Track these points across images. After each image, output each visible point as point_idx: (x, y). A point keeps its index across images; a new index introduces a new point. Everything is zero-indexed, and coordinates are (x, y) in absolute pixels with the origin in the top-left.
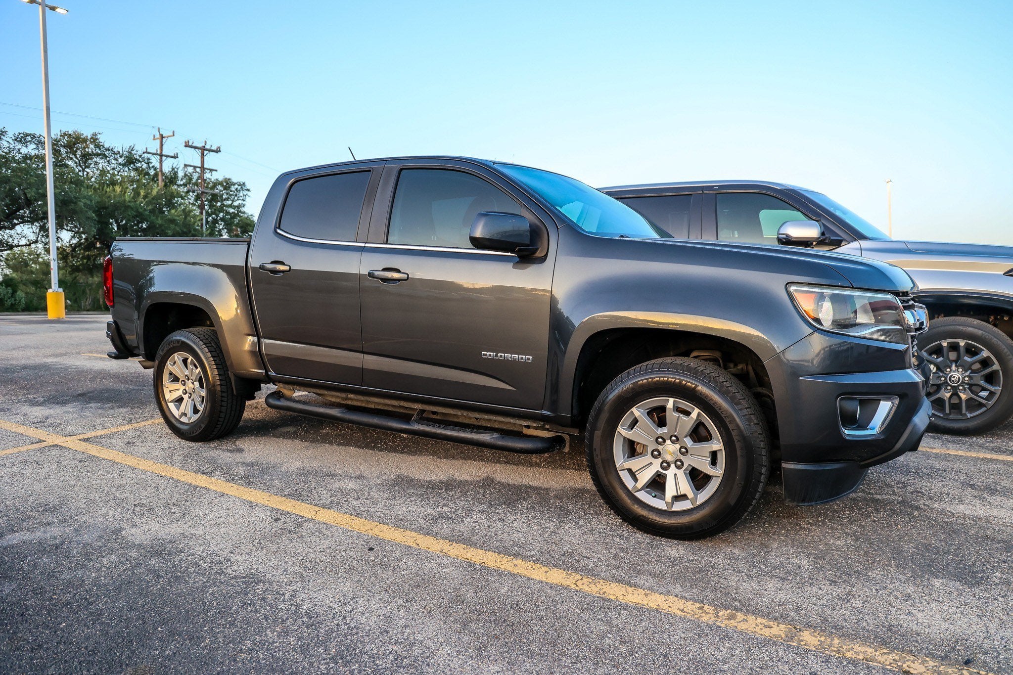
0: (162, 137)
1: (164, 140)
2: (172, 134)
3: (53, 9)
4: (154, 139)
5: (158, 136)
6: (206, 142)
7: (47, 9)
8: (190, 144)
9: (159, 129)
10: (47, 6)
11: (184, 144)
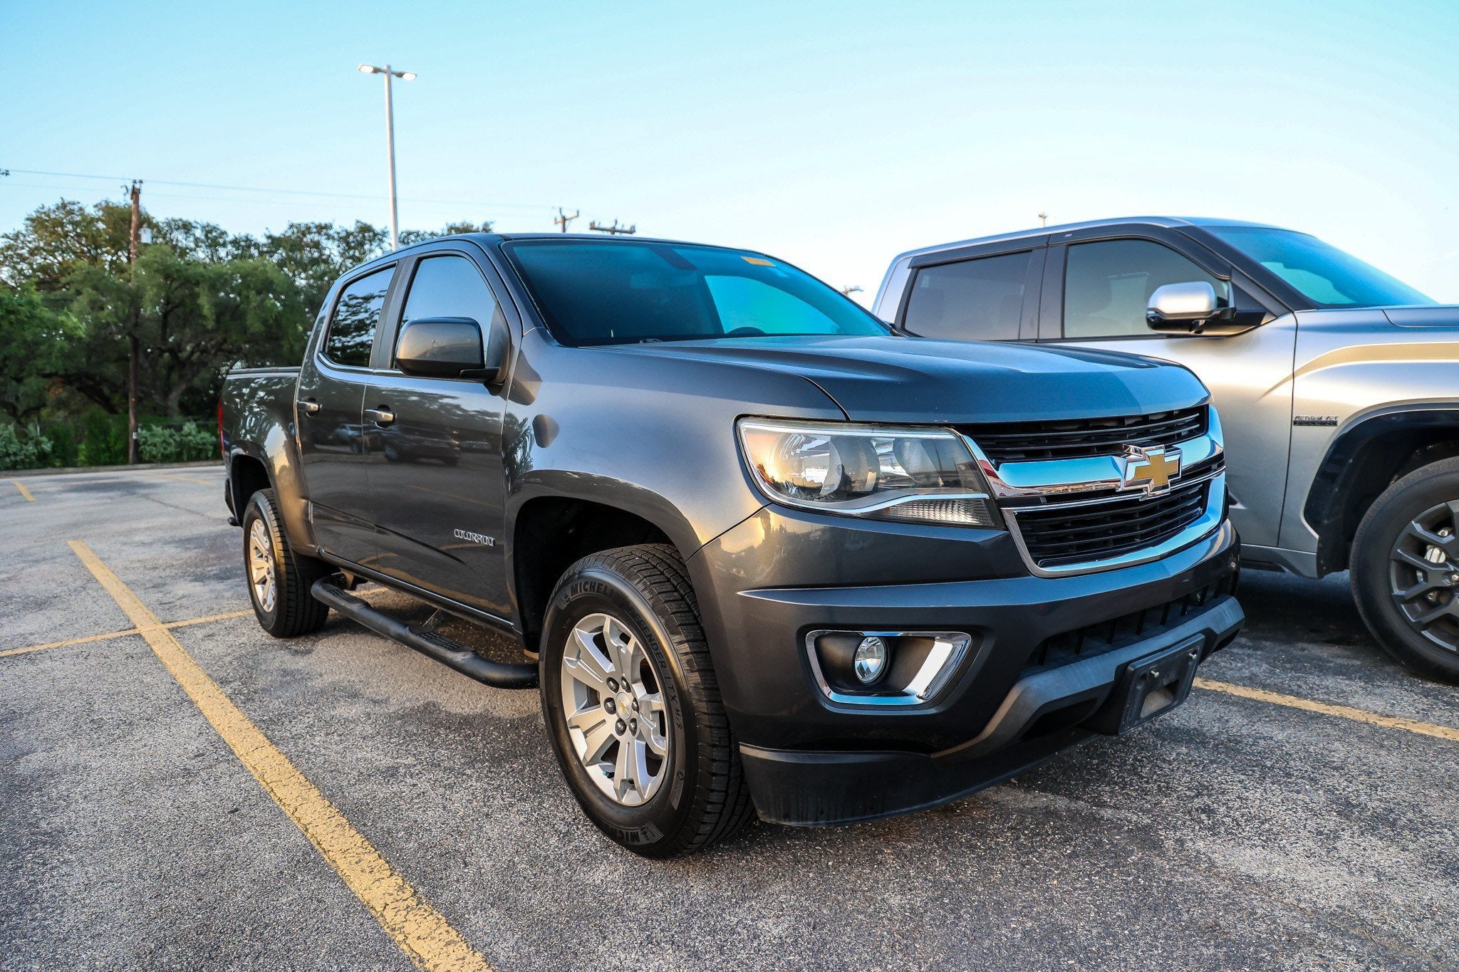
0: (564, 219)
1: (567, 223)
2: (575, 214)
3: (400, 75)
4: (556, 223)
5: (559, 219)
6: (616, 222)
7: (394, 78)
8: (596, 225)
9: (560, 209)
10: (393, 73)
11: (589, 226)
